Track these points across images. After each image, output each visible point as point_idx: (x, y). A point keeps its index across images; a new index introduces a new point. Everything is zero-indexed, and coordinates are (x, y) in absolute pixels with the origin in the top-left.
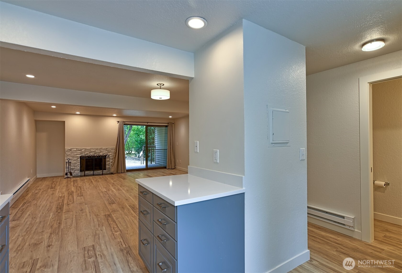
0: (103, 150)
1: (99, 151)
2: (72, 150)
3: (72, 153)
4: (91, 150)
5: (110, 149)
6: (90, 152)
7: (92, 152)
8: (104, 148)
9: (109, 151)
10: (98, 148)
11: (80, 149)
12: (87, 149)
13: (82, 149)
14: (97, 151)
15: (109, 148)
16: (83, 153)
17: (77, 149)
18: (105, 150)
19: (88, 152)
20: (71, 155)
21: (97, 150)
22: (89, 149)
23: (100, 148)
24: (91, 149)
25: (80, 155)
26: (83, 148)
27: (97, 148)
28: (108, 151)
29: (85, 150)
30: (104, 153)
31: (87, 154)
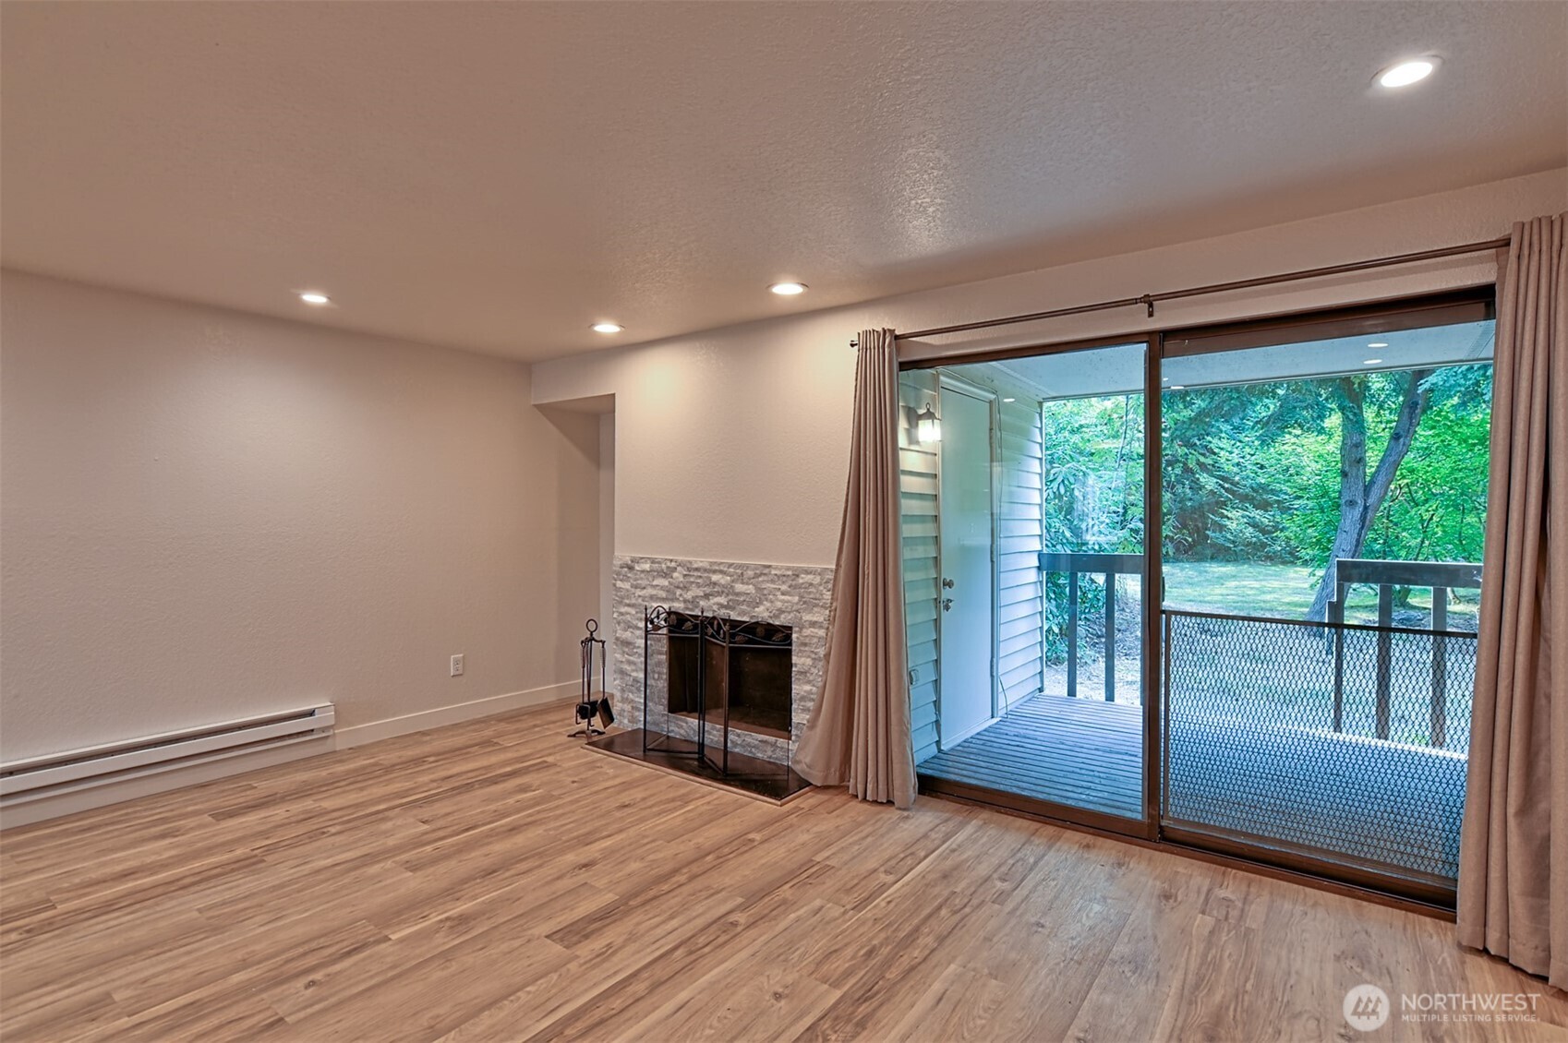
0: (772, 581)
1: (750, 589)
2: (637, 568)
3: (636, 588)
4: (715, 578)
5: (817, 580)
6: (708, 590)
7: (719, 594)
8: (780, 565)
9: (807, 598)
10: (748, 567)
11: (664, 566)
12: (697, 569)
13: (673, 564)
14: (739, 587)
15: (807, 572)
16: (678, 592)
17: (653, 561)
18: (784, 588)
19: (698, 586)
20: (633, 601)
21: (741, 578)
22: (705, 570)
23: (756, 567)
24: (715, 572)
25: (666, 606)
26: (680, 558)
27: (740, 566)
28: (801, 597)
29: (685, 576)
30: (779, 604)
31: (694, 601)
